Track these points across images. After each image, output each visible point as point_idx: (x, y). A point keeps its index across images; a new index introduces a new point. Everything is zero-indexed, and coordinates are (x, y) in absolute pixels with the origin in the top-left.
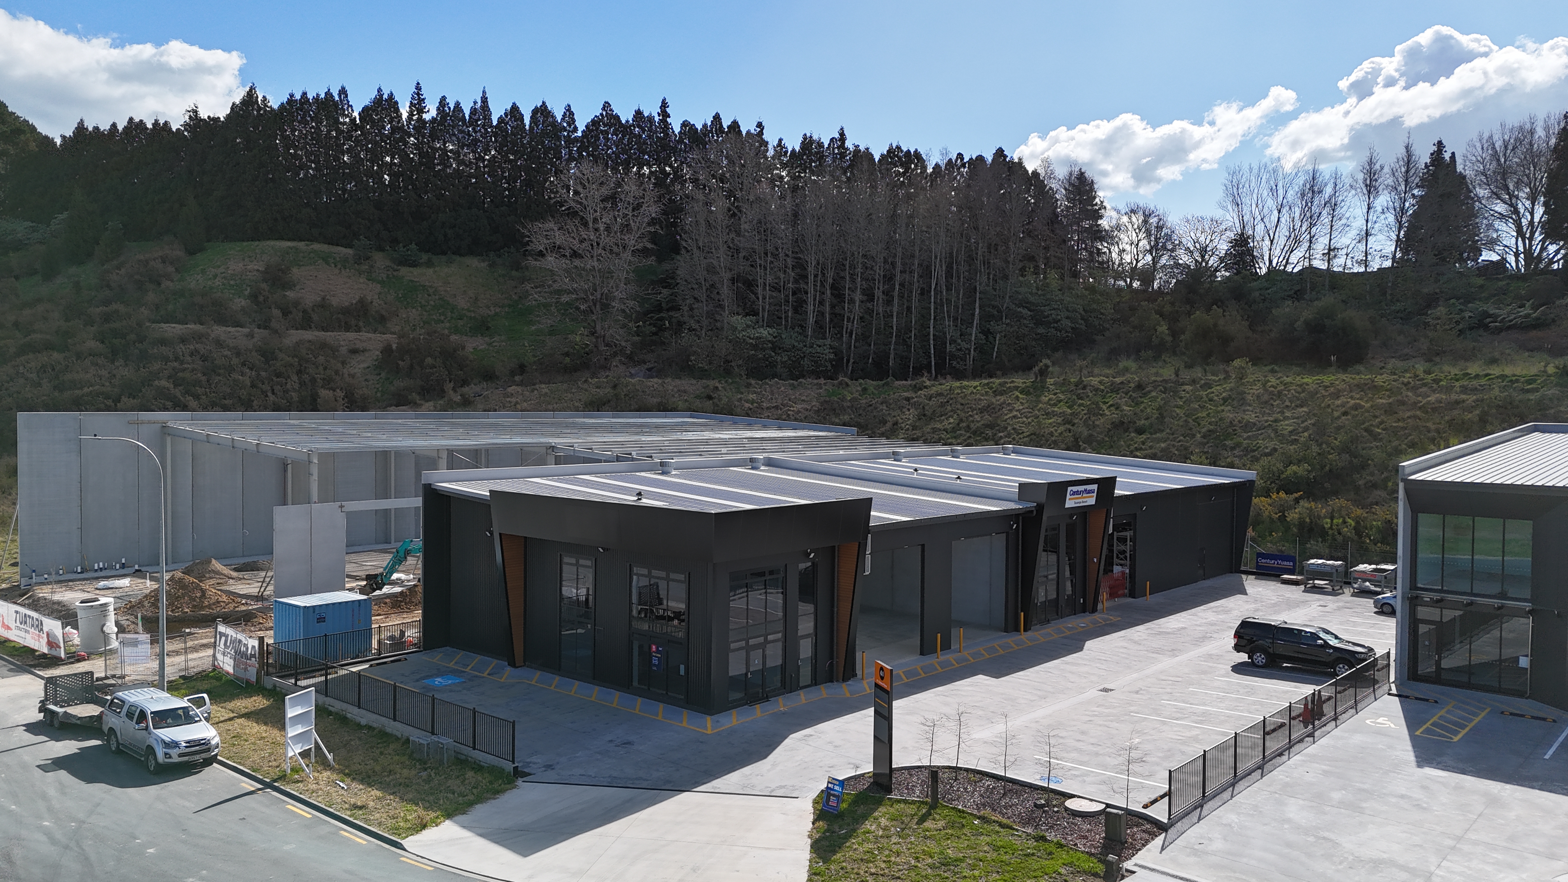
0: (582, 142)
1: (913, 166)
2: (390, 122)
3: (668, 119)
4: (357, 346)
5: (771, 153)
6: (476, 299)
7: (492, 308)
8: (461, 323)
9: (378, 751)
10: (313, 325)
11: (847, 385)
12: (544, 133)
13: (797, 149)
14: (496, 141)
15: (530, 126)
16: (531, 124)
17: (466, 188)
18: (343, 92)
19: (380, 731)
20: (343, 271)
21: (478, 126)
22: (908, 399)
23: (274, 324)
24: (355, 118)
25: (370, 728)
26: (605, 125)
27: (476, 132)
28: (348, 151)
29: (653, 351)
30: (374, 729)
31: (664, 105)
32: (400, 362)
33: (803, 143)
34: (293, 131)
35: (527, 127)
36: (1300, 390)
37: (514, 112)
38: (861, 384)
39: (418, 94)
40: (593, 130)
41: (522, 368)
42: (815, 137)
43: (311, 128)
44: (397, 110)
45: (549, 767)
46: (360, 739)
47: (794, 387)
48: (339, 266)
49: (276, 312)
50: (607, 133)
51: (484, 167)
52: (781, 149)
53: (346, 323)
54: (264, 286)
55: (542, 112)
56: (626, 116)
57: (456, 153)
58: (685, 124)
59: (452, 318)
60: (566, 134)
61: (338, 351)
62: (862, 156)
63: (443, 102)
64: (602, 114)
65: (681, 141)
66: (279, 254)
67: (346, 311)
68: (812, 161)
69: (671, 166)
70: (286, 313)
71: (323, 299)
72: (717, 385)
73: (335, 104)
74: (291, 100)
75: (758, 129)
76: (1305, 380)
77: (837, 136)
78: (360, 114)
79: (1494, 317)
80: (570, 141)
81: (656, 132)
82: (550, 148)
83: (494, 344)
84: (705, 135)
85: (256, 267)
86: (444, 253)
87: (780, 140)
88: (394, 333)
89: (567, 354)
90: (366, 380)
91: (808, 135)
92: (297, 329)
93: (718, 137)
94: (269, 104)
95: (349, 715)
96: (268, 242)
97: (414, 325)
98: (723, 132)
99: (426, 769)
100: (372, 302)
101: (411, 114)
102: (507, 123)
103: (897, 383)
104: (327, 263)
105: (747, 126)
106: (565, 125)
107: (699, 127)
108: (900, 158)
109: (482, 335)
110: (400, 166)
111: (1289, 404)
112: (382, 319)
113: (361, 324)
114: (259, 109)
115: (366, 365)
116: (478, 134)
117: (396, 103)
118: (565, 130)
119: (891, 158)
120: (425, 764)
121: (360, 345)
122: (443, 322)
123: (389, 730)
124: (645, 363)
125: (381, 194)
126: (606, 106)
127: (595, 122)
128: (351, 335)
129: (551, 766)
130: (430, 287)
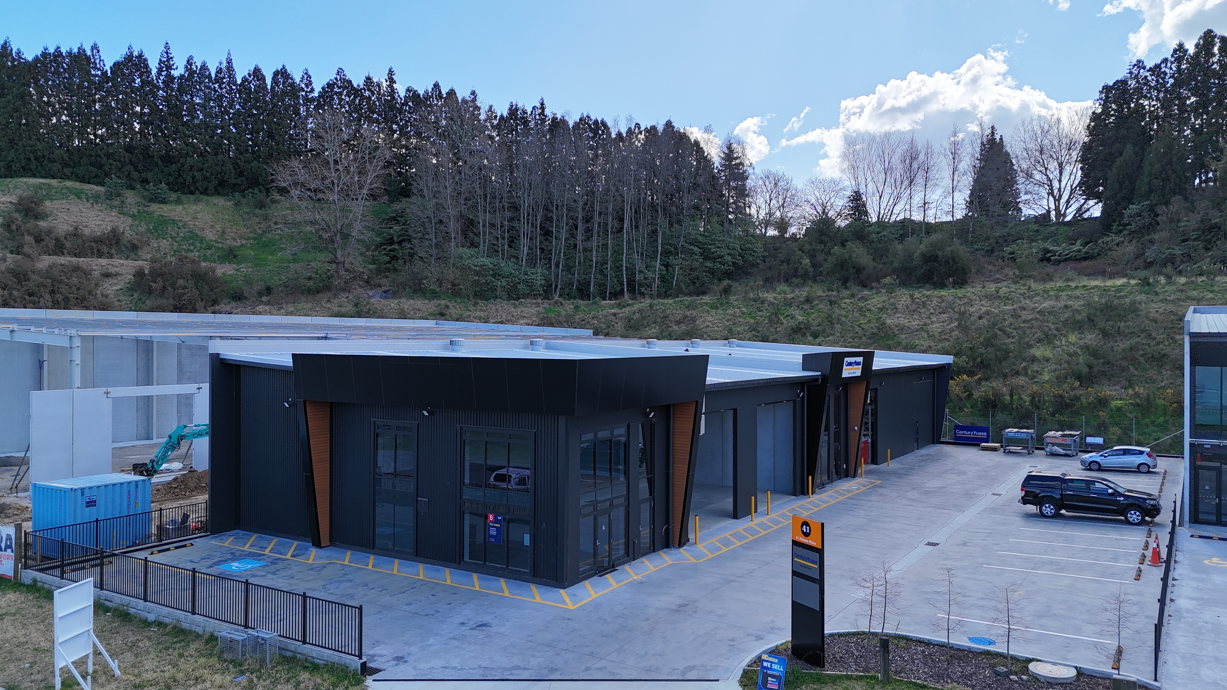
0: (319, 101)
1: (600, 132)
2: (140, 76)
3: (394, 85)
4: (110, 271)
5: (483, 117)
6: (224, 232)
7: (238, 241)
8: (209, 252)
9: (176, 653)
10: (65, 252)
11: (562, 304)
12: (284, 93)
13: (505, 114)
14: (240, 97)
15: (272, 86)
16: (272, 84)
17: (212, 137)
18: (95, 47)
19: (174, 628)
20: (95, 206)
21: (224, 83)
22: (614, 315)
23: (26, 249)
24: (107, 71)
25: (160, 624)
26: (339, 88)
27: (221, 89)
28: (100, 100)
29: (387, 277)
30: (166, 625)
31: (391, 73)
32: (153, 284)
33: (510, 109)
34: (47, 81)
35: (269, 87)
36: (939, 300)
37: (257, 73)
38: (573, 303)
39: (167, 53)
40: (328, 92)
41: (268, 290)
42: (520, 105)
43: (64, 78)
44: (147, 66)
45: (399, 659)
46: (149, 639)
47: (515, 306)
48: (91, 201)
49: (29, 239)
50: (341, 94)
51: (230, 119)
52: (492, 114)
53: (98, 250)
54: (16, 215)
55: (282, 74)
56: (358, 81)
57: (203, 106)
58: (408, 90)
59: (201, 248)
60: (304, 94)
61: (91, 274)
62: (558, 124)
63: (189, 62)
64: (336, 79)
65: (406, 104)
66: (32, 189)
67: (99, 240)
68: (517, 124)
69: (397, 124)
70: (38, 240)
71: (76, 229)
72: (448, 303)
73: (88, 59)
74: (45, 54)
75: (472, 97)
76: (942, 293)
77: (538, 105)
78: (111, 68)
79: (1054, 253)
80: (307, 100)
81: (384, 95)
82: (290, 105)
83: (242, 270)
84: (426, 99)
85: (8, 200)
86: (192, 193)
87: (491, 107)
88: (146, 260)
89: (310, 278)
90: (119, 300)
91: (514, 103)
92: (50, 255)
93: (437, 101)
94: (23, 57)
95: (132, 611)
96: (21, 179)
97: (164, 254)
98: (441, 98)
99: (242, 673)
100: (123, 233)
101: (160, 70)
102: (251, 81)
103: (603, 302)
104: (79, 198)
105: (462, 94)
106: (303, 86)
107: (421, 92)
108: (589, 126)
109: (230, 263)
110: (150, 114)
111: (933, 311)
112: (134, 248)
113: (113, 251)
114: (14, 60)
115: (119, 287)
116: (224, 90)
117: (146, 60)
118: (303, 91)
119: (583, 125)
120: (241, 665)
121: (112, 270)
122: (192, 251)
123: (185, 626)
124: (380, 286)
125: (131, 139)
126: (340, 71)
127: (330, 85)
128: (104, 261)
129: (402, 658)
130: (180, 221)
